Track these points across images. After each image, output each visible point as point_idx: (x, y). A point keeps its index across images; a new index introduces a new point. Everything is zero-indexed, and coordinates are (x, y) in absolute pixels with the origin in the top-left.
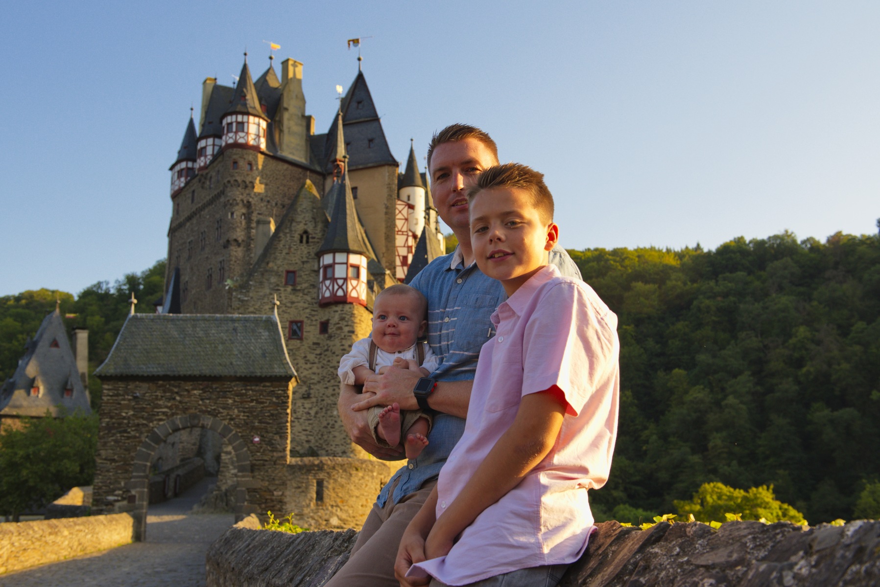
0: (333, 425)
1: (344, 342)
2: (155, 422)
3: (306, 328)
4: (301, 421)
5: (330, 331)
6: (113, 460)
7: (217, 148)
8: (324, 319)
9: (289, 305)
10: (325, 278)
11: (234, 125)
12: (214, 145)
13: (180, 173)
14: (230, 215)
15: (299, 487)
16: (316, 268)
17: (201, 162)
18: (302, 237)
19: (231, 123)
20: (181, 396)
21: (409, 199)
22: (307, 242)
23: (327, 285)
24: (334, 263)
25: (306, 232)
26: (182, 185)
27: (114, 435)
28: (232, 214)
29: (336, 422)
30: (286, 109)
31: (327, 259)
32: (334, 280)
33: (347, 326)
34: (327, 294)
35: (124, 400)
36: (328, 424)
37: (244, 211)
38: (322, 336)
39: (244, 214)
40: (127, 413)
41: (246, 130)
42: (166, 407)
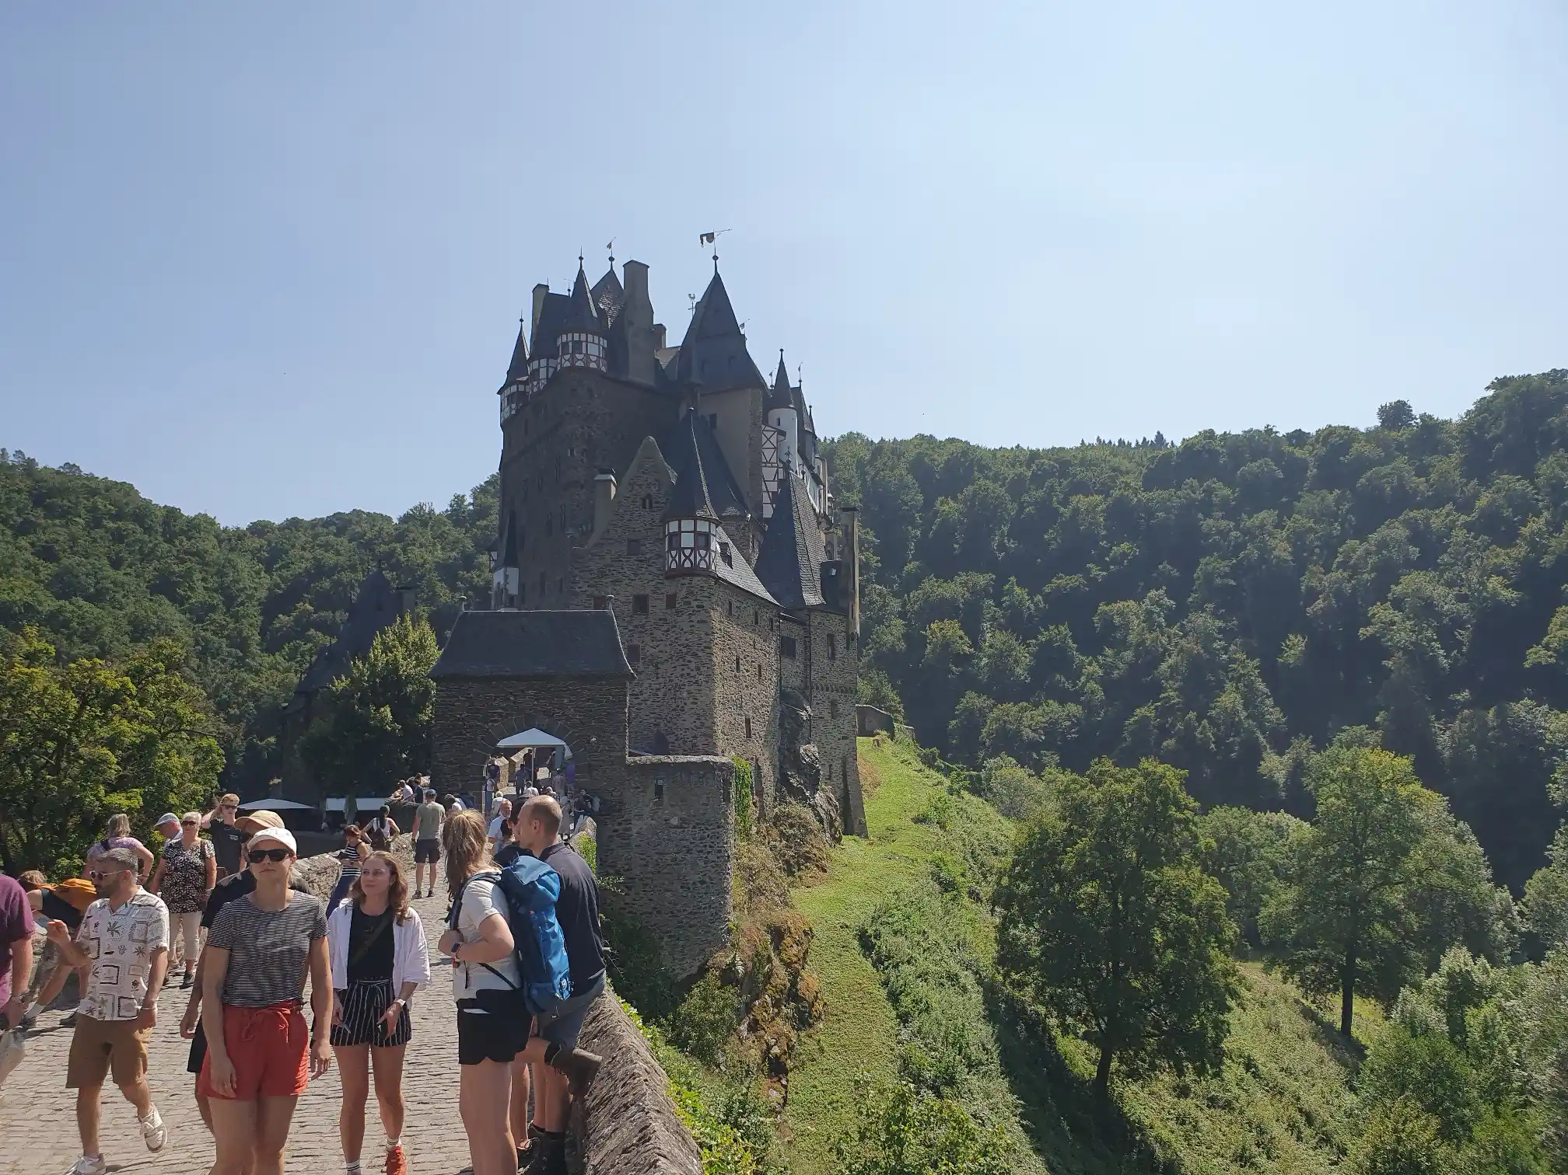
0: (683, 707)
1: (693, 618)
2: (490, 724)
3: (651, 603)
4: (649, 703)
5: (677, 606)
6: (451, 763)
7: (551, 370)
8: (671, 592)
9: (633, 577)
10: (671, 548)
11: (570, 344)
12: (547, 367)
13: (510, 399)
14: (569, 451)
15: (638, 788)
16: (661, 536)
17: (534, 388)
18: (644, 500)
19: (567, 343)
20: (515, 696)
21: (779, 424)
22: (651, 507)
23: (674, 555)
24: (680, 532)
25: (649, 496)
26: (513, 412)
27: (450, 737)
28: (572, 451)
29: (685, 704)
30: (631, 323)
31: (673, 527)
32: (681, 550)
33: (696, 600)
34: (674, 566)
35: (458, 701)
36: (678, 706)
37: (585, 447)
38: (669, 611)
39: (585, 450)
40: (461, 715)
41: (584, 351)
42: (503, 708)
